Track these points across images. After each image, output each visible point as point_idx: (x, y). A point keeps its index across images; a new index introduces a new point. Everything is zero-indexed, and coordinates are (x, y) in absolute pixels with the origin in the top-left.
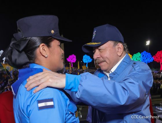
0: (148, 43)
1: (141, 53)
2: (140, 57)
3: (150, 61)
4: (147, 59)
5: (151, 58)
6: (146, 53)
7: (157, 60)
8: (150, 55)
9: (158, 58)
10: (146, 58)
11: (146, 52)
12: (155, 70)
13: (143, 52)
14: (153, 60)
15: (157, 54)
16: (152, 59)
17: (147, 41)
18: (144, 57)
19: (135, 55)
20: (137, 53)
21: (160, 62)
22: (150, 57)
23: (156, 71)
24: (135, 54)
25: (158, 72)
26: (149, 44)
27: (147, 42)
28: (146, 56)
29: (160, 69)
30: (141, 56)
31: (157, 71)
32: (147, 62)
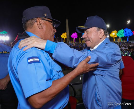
0: (129, 22)
2: (123, 32)
3: (131, 35)
4: (128, 33)
6: (127, 29)
8: (130, 31)
10: (127, 33)
11: (128, 29)
14: (133, 34)
18: (126, 32)
22: (131, 33)
27: (128, 21)
28: (128, 31)
32: (128, 36)
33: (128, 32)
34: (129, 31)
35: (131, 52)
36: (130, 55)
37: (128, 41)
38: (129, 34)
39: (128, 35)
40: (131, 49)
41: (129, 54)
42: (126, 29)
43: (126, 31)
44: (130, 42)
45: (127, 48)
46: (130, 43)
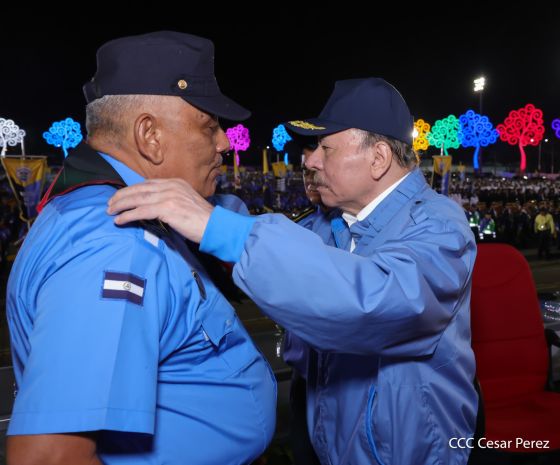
0: (479, 84)
1: (457, 117)
2: (455, 129)
3: (489, 141)
4: (477, 134)
5: (492, 132)
6: (474, 115)
7: (508, 138)
8: (487, 123)
9: (513, 130)
10: (474, 133)
11: (476, 112)
12: (504, 169)
13: (464, 113)
14: (498, 138)
15: (510, 118)
16: (495, 137)
17: (477, 77)
18: (470, 128)
19: (440, 124)
20: (446, 116)
21: (518, 145)
22: (488, 130)
23: (507, 171)
24: (441, 119)
25: (513, 175)
26: (482, 88)
27: (476, 81)
28: (475, 125)
29: (519, 166)
30: (460, 128)
31: (512, 172)
32: (478, 145)
33: (476, 129)
34: (482, 123)
35: (493, 217)
36: (488, 232)
37: (476, 166)
38: (481, 138)
39: (477, 139)
40: (495, 205)
41: (483, 228)
42: (471, 114)
43: (467, 125)
44: (485, 170)
45: (475, 200)
46: (489, 175)
